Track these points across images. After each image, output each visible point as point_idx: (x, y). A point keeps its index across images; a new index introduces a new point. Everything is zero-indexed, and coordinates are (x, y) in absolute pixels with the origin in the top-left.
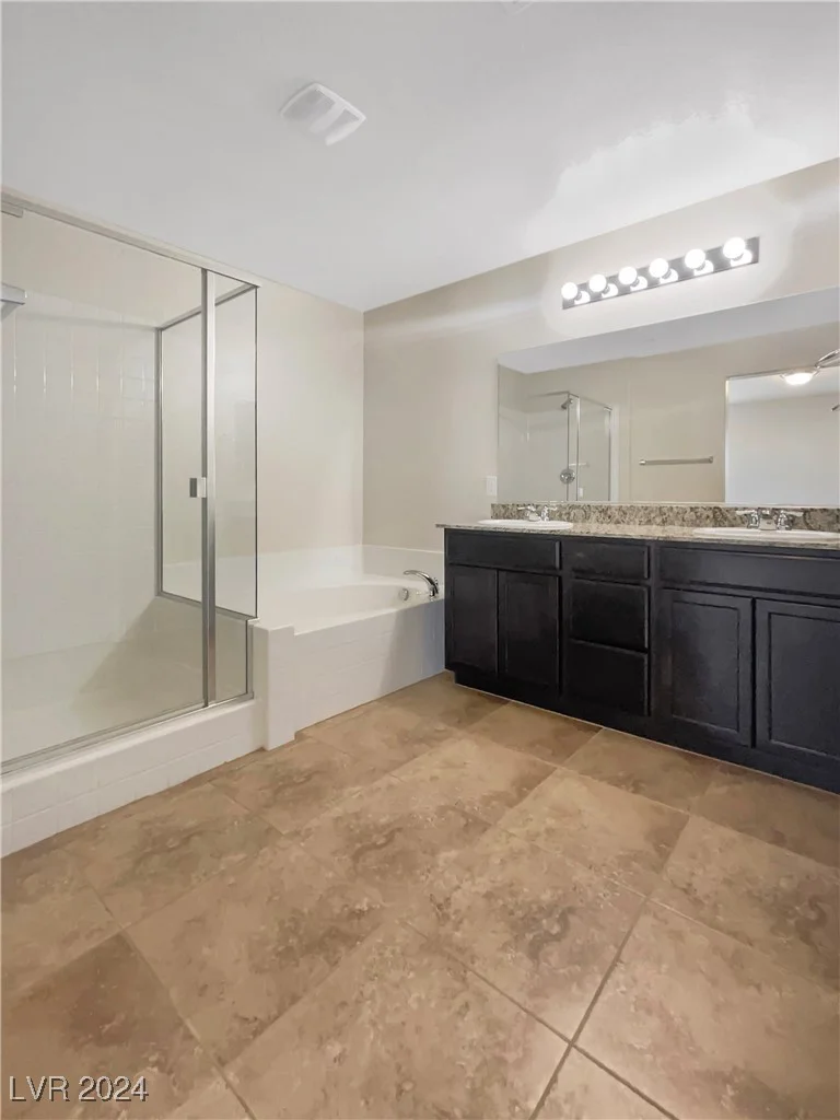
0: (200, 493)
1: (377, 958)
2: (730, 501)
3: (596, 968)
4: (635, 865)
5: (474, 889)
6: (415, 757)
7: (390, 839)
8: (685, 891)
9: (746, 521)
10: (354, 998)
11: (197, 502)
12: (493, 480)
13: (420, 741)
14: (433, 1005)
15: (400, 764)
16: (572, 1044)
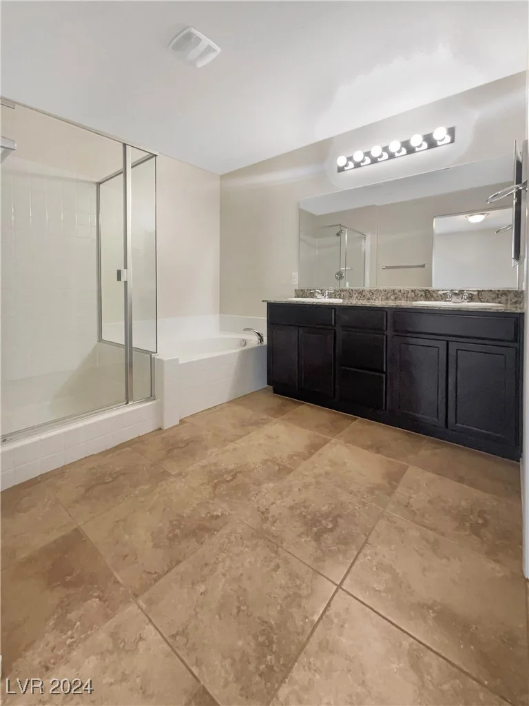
0: (123, 279)
1: (227, 541)
2: (434, 286)
3: (354, 547)
4: (377, 492)
5: (283, 504)
6: (249, 433)
7: (234, 477)
8: (406, 506)
9: (444, 297)
10: (213, 561)
11: (121, 284)
12: (296, 274)
13: (252, 424)
14: (258, 565)
15: (241, 437)
16: (339, 587)
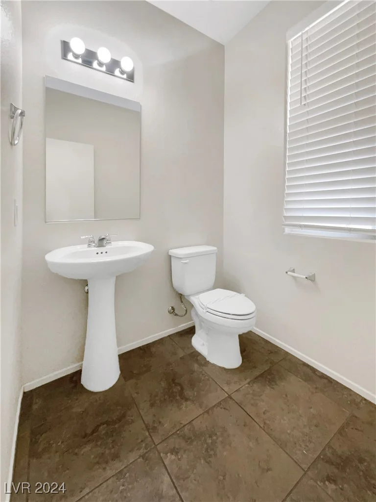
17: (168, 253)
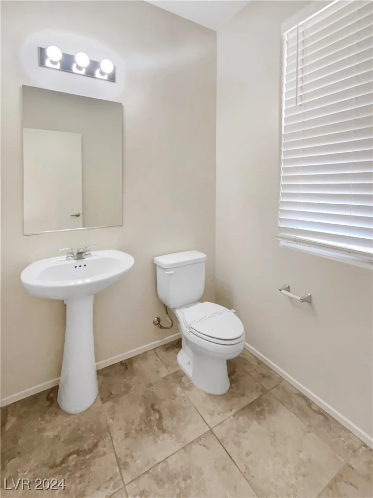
17: (153, 260)
